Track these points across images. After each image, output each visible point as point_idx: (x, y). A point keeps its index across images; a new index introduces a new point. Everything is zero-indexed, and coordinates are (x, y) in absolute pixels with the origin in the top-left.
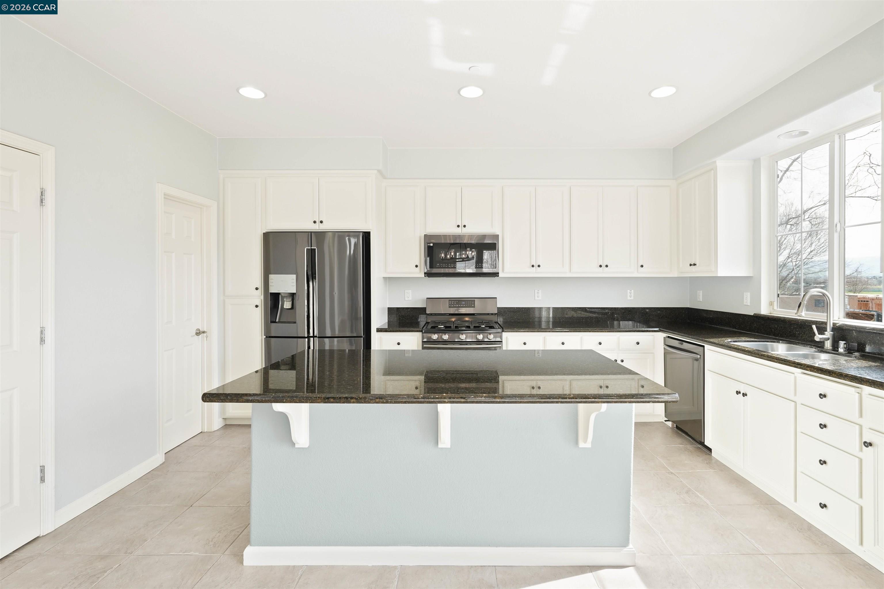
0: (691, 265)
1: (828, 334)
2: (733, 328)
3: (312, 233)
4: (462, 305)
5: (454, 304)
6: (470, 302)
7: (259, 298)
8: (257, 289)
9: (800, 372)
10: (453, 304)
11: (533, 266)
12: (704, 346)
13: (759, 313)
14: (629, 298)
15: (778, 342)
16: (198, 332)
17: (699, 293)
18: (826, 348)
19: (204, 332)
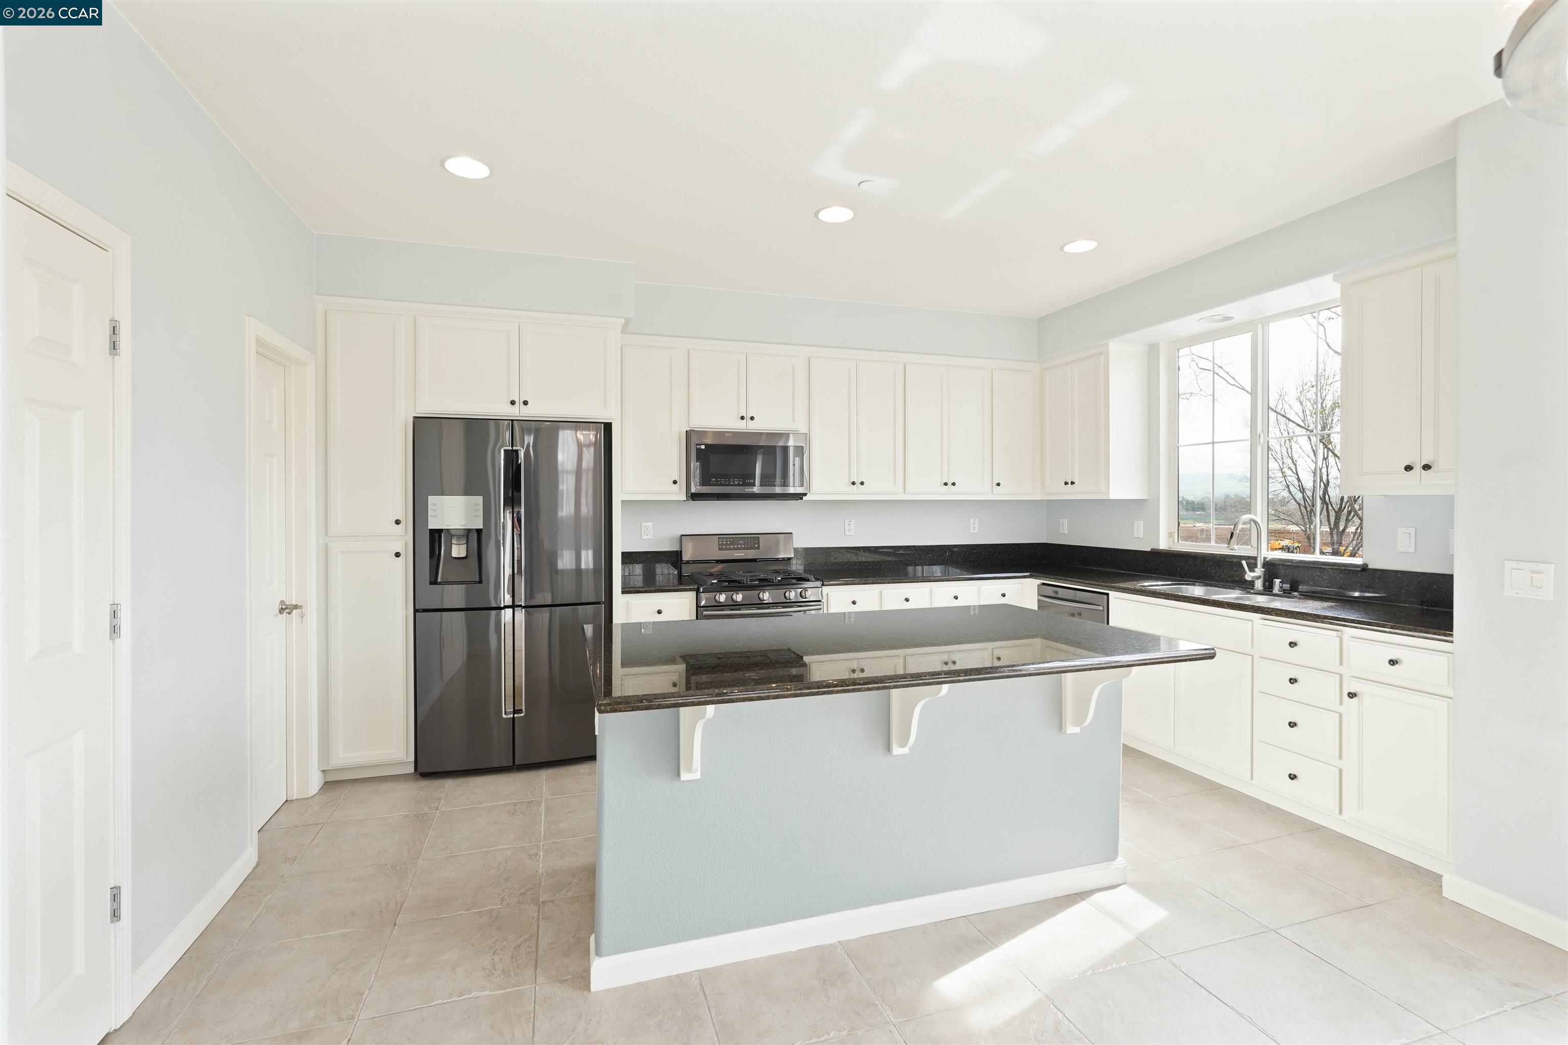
0: (1066, 483)
1: (1259, 571)
2: (1119, 569)
3: (514, 421)
4: (739, 546)
5: (727, 544)
6: (752, 540)
7: (402, 539)
8: (398, 522)
9: (1259, 618)
10: (725, 545)
11: (853, 483)
12: (1108, 594)
13: (1157, 548)
14: (972, 531)
15: (1194, 585)
16: (283, 607)
17: (1063, 522)
18: (1256, 589)
19: (296, 607)
